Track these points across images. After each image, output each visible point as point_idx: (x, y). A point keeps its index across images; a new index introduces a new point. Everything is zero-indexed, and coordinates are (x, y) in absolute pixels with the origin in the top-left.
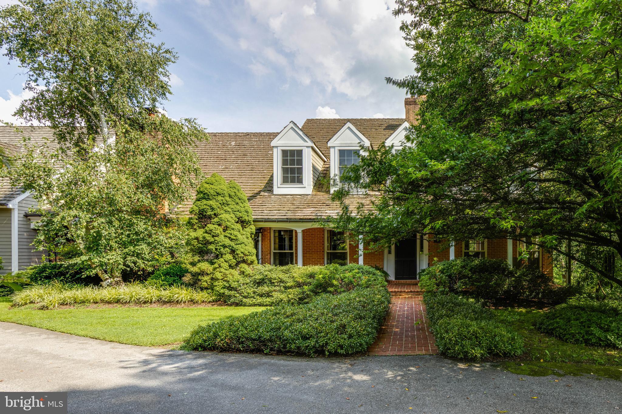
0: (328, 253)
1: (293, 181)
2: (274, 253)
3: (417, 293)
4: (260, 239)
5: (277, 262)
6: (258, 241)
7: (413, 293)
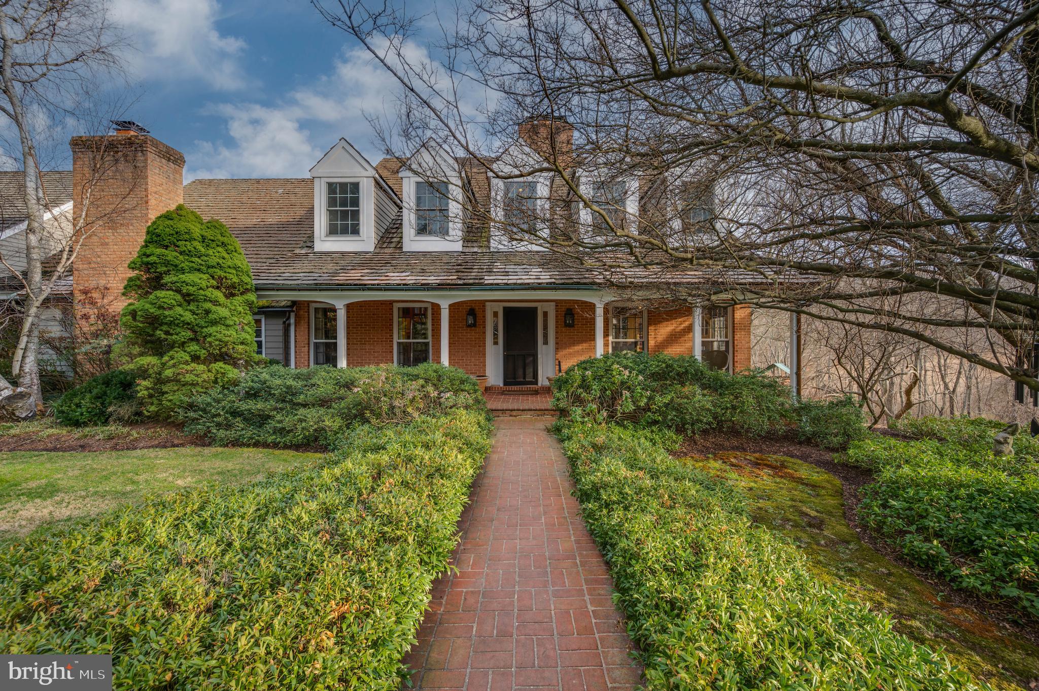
0: (399, 343)
1: (344, 231)
2: (316, 344)
3: (539, 413)
4: (292, 321)
5: (321, 358)
6: (289, 325)
7: (532, 412)
